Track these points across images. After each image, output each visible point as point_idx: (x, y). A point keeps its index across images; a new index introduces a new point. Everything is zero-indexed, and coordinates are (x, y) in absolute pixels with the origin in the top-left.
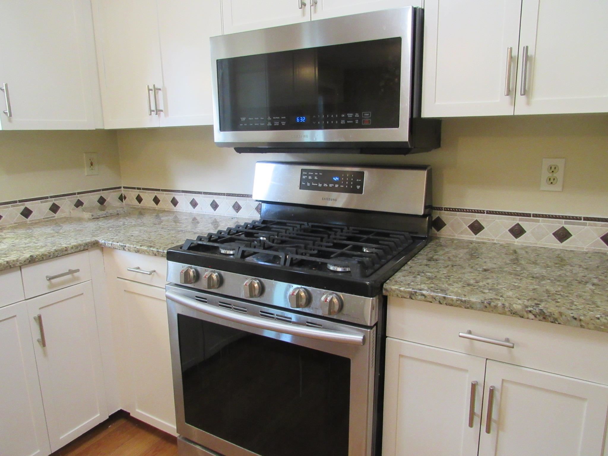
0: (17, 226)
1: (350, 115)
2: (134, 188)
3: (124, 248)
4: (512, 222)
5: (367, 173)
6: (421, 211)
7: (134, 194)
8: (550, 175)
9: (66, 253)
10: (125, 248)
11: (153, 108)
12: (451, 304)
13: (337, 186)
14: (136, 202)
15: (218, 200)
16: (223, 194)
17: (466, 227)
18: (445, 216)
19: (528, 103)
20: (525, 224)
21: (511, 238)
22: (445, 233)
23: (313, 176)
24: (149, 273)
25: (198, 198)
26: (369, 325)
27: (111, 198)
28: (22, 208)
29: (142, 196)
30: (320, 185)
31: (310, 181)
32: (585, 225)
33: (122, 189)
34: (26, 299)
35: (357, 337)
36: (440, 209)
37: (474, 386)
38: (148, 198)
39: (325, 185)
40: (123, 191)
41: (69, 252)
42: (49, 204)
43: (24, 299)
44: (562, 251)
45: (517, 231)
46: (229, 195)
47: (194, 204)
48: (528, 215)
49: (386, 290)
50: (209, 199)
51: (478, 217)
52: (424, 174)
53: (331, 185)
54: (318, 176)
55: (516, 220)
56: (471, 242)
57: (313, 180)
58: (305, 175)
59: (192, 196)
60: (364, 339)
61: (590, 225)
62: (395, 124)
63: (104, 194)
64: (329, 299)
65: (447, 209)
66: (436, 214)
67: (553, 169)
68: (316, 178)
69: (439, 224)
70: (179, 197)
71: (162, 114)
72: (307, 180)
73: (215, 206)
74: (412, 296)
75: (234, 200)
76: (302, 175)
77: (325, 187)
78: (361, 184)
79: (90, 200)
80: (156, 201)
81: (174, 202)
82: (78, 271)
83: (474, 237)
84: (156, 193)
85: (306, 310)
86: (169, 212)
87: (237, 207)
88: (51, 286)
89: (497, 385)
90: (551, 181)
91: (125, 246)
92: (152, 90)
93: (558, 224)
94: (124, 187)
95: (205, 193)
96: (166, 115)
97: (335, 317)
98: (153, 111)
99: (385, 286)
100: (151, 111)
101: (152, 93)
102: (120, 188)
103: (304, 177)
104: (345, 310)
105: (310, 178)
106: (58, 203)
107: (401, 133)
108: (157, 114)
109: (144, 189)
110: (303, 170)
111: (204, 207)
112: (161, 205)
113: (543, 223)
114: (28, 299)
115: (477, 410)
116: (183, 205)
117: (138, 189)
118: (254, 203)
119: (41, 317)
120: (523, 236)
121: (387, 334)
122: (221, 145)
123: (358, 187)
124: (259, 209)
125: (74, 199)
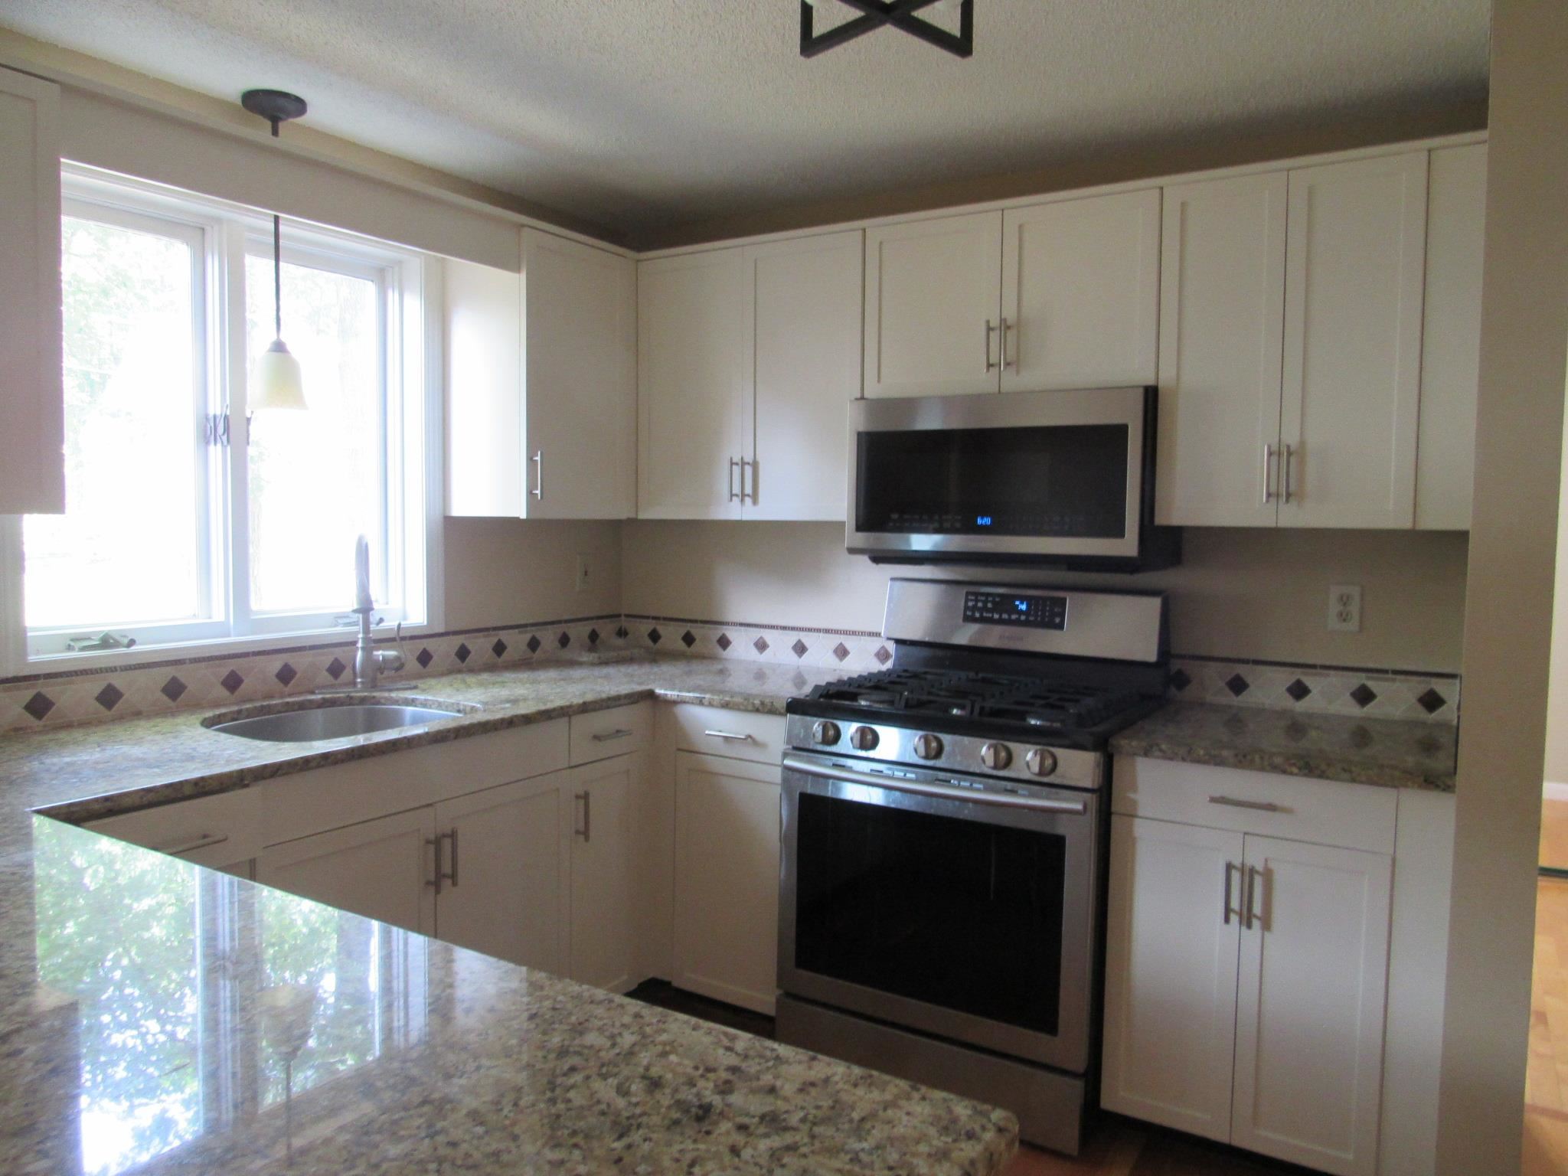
0: (489, 668)
1: (1056, 518)
2: (648, 617)
3: (700, 701)
4: (1289, 676)
5: (1071, 601)
6: (1152, 657)
7: (645, 627)
8: (1342, 608)
9: (618, 703)
10: (704, 701)
11: (735, 491)
12: (1197, 761)
13: (1023, 618)
14: (650, 643)
15: (807, 640)
16: (819, 630)
17: (1222, 684)
18: (1191, 668)
19: (1295, 513)
20: (1308, 681)
21: (1289, 703)
22: (1192, 692)
23: (985, 603)
24: (743, 737)
25: (769, 636)
26: (1090, 787)
27: (606, 630)
28: (495, 640)
29: (661, 629)
30: (996, 616)
31: (981, 610)
32: (1394, 680)
33: (623, 618)
34: (573, 764)
35: (1075, 805)
36: (1182, 657)
37: (1229, 867)
38: (672, 638)
39: (1005, 616)
40: (624, 623)
41: (622, 702)
42: (527, 637)
43: (567, 766)
44: (1362, 719)
45: (1299, 691)
46: (827, 631)
47: (761, 646)
48: (1313, 666)
49: (1113, 747)
50: (793, 638)
51: (1242, 670)
52: (1156, 603)
53: (1014, 617)
54: (993, 602)
55: (1298, 675)
56: (1230, 707)
57: (985, 609)
58: (972, 600)
59: (756, 634)
60: (1083, 809)
61: (1402, 681)
62: (1119, 533)
63: (597, 625)
64: (1038, 753)
65: (1193, 658)
66: (1175, 665)
67: (1344, 600)
68: (990, 605)
69: (1181, 680)
70: (731, 633)
71: (748, 501)
72: (974, 608)
73: (800, 649)
75: (837, 639)
76: (967, 600)
77: (1005, 619)
78: (1062, 615)
79: (578, 634)
80: (689, 639)
81: (724, 643)
83: (1234, 700)
84: (688, 627)
85: (1005, 774)
86: (718, 658)
87: (842, 652)
89: (1259, 866)
90: (1344, 617)
91: (704, 698)
92: (737, 464)
93: (1356, 680)
94: (627, 616)
95: (784, 628)
96: (756, 503)
97: (1045, 780)
98: (737, 495)
99: (1114, 742)
100: (732, 495)
101: (736, 470)
102: (619, 616)
103: (970, 604)
104: (1060, 769)
105: (980, 605)
106: (538, 635)
107: (1127, 545)
108: (742, 500)
109: (665, 619)
110: (968, 594)
111: (780, 650)
112: (696, 647)
113: (1335, 679)
114: (572, 767)
115: (1235, 904)
116: (741, 646)
117: (654, 618)
118: (875, 645)
119: (586, 797)
120: (1308, 698)
121: (1114, 809)
122: (852, 551)
123: (1057, 620)
124: (883, 655)
125: (560, 629)
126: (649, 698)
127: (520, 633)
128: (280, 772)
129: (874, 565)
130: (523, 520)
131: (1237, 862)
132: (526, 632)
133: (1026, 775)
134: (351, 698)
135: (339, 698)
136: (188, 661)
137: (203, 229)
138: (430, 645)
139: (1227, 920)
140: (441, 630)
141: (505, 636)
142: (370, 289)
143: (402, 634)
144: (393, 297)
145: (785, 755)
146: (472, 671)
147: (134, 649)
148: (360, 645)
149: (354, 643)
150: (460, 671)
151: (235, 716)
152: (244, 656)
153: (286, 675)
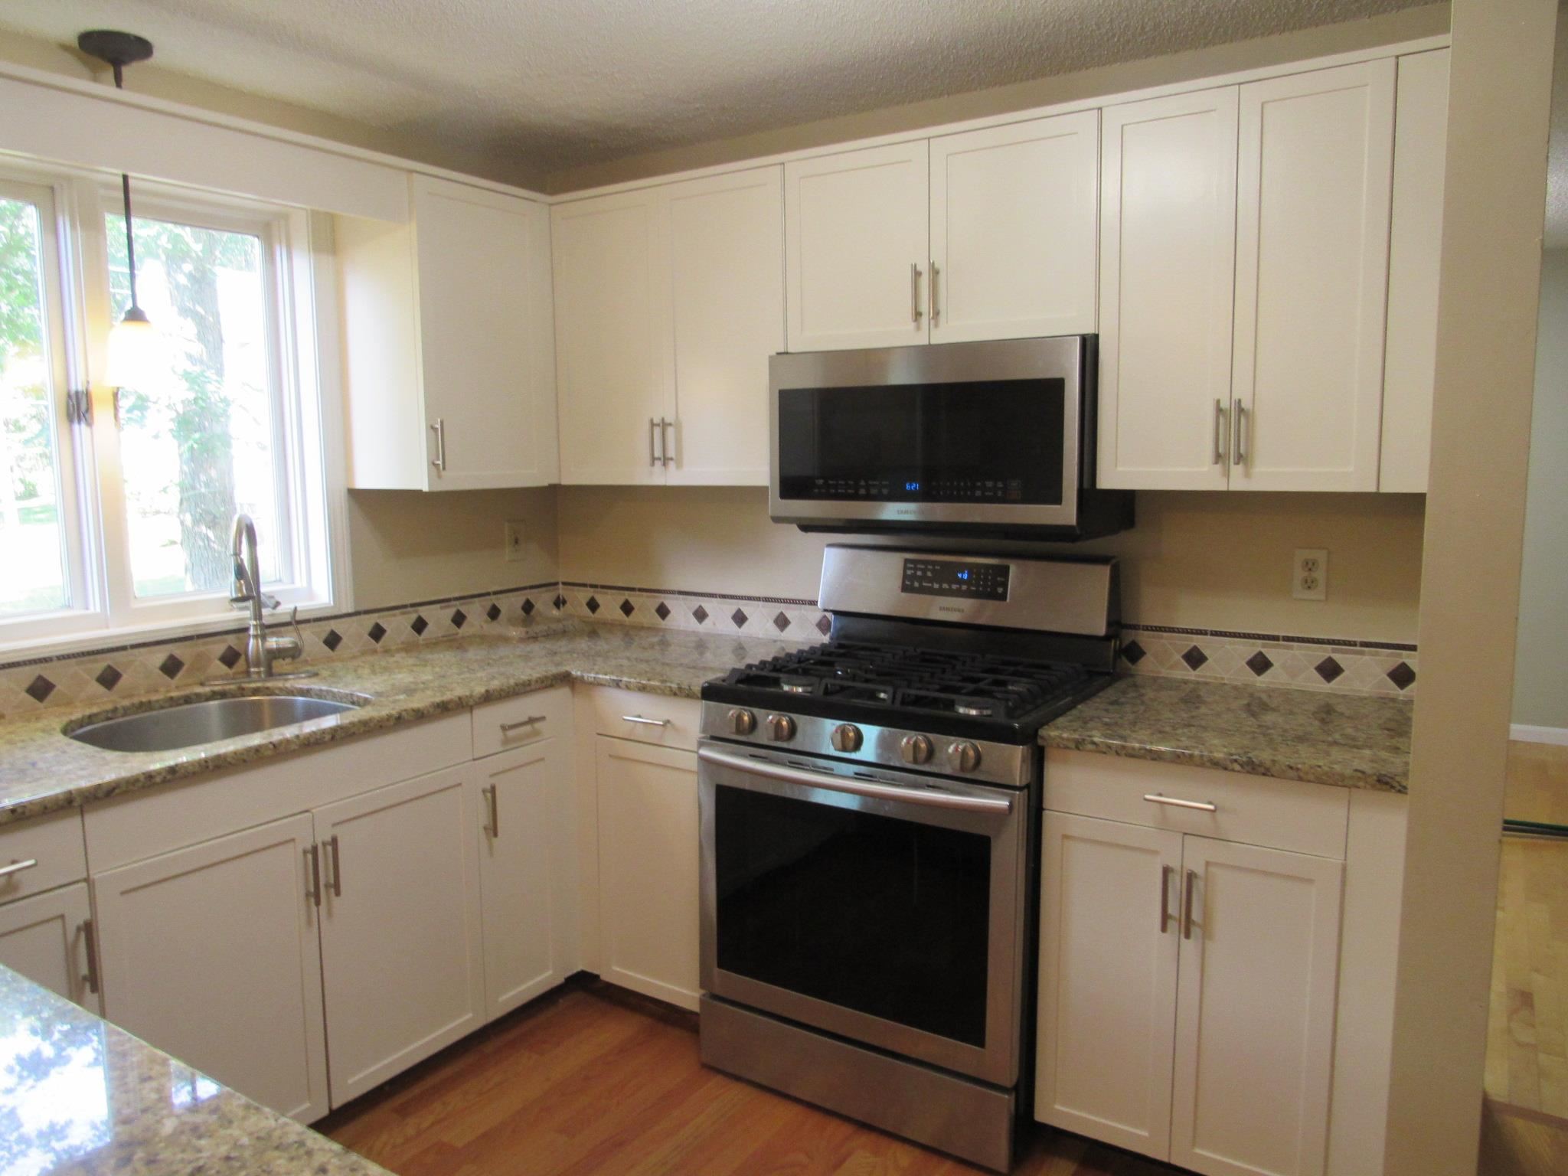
0: (408, 648)
1: (989, 484)
2: (584, 585)
3: (617, 684)
4: (1250, 649)
5: (1014, 569)
6: (1101, 629)
7: (584, 595)
8: (1306, 574)
9: (528, 688)
10: (620, 684)
11: (658, 453)
12: (1132, 755)
13: (964, 587)
14: (587, 611)
15: (747, 608)
16: (758, 599)
17: (1178, 657)
18: (1144, 639)
19: (1247, 474)
20: (1271, 654)
21: (1250, 676)
22: (1147, 666)
23: (924, 571)
24: (661, 723)
25: (708, 605)
26: (1018, 784)
27: (543, 602)
28: (414, 617)
29: (599, 599)
30: (936, 586)
31: (920, 579)
32: (1362, 653)
33: (561, 586)
34: (475, 757)
35: (1003, 803)
36: (1136, 627)
37: (1166, 871)
38: (610, 607)
39: (945, 586)
40: (561, 591)
41: (533, 687)
42: (450, 612)
43: (471, 758)
44: (1329, 695)
45: (1260, 664)
46: (767, 600)
47: (701, 615)
48: (1275, 638)
49: (1042, 738)
50: (732, 607)
51: (1198, 641)
52: (1104, 572)
53: (954, 587)
54: (933, 571)
55: (1258, 646)
56: (1186, 682)
57: (924, 578)
58: (911, 569)
59: (696, 602)
60: (1011, 807)
61: (1371, 654)
62: (1054, 496)
63: (531, 595)
64: (961, 747)
65: (1147, 628)
66: (1129, 637)
67: (1310, 565)
68: (929, 574)
69: (1134, 653)
70: (670, 602)
71: (672, 465)
72: (914, 577)
73: (740, 619)
74: (1079, 745)
75: (777, 609)
76: (905, 568)
77: (945, 589)
78: (1005, 585)
79: (509, 605)
80: (627, 608)
81: (663, 612)
82: (543, 718)
83: (1191, 675)
84: (627, 595)
85: (926, 768)
86: (653, 629)
87: (782, 622)
88: (506, 741)
89: (1199, 870)
90: (1309, 584)
91: (621, 681)
92: (658, 425)
93: (1322, 653)
94: (564, 584)
95: (724, 596)
96: (679, 465)
97: (968, 776)
98: (660, 460)
99: (1042, 732)
100: (653, 459)
101: (657, 431)
102: (556, 584)
103: (909, 572)
104: (984, 766)
105: (919, 573)
106: (463, 609)
107: (1065, 512)
108: (664, 464)
109: (603, 587)
110: (906, 561)
111: (720, 620)
112: (636, 617)
113: (1298, 650)
114: (474, 760)
115: (1172, 910)
116: (681, 616)
117: (592, 586)
118: (815, 615)
119: (493, 789)
120: (1269, 672)
121: (1045, 806)
122: (777, 520)
123: (1000, 590)
124: (824, 626)
125: (488, 602)
126: (565, 679)
127: (442, 608)
128: (117, 791)
129: (804, 533)
130: (426, 493)
131: (1174, 864)
132: (448, 607)
133: (948, 771)
134: (243, 689)
135: (230, 689)
136: (55, 658)
137: (52, 189)
138: (337, 626)
139: (1164, 929)
140: (351, 610)
141: (425, 612)
142: (254, 246)
143: (299, 617)
144: (280, 254)
145: (701, 744)
146: (387, 651)
148: (252, 632)
149: (246, 630)
150: (374, 652)
151: (110, 715)
152: (124, 648)
153: (171, 667)
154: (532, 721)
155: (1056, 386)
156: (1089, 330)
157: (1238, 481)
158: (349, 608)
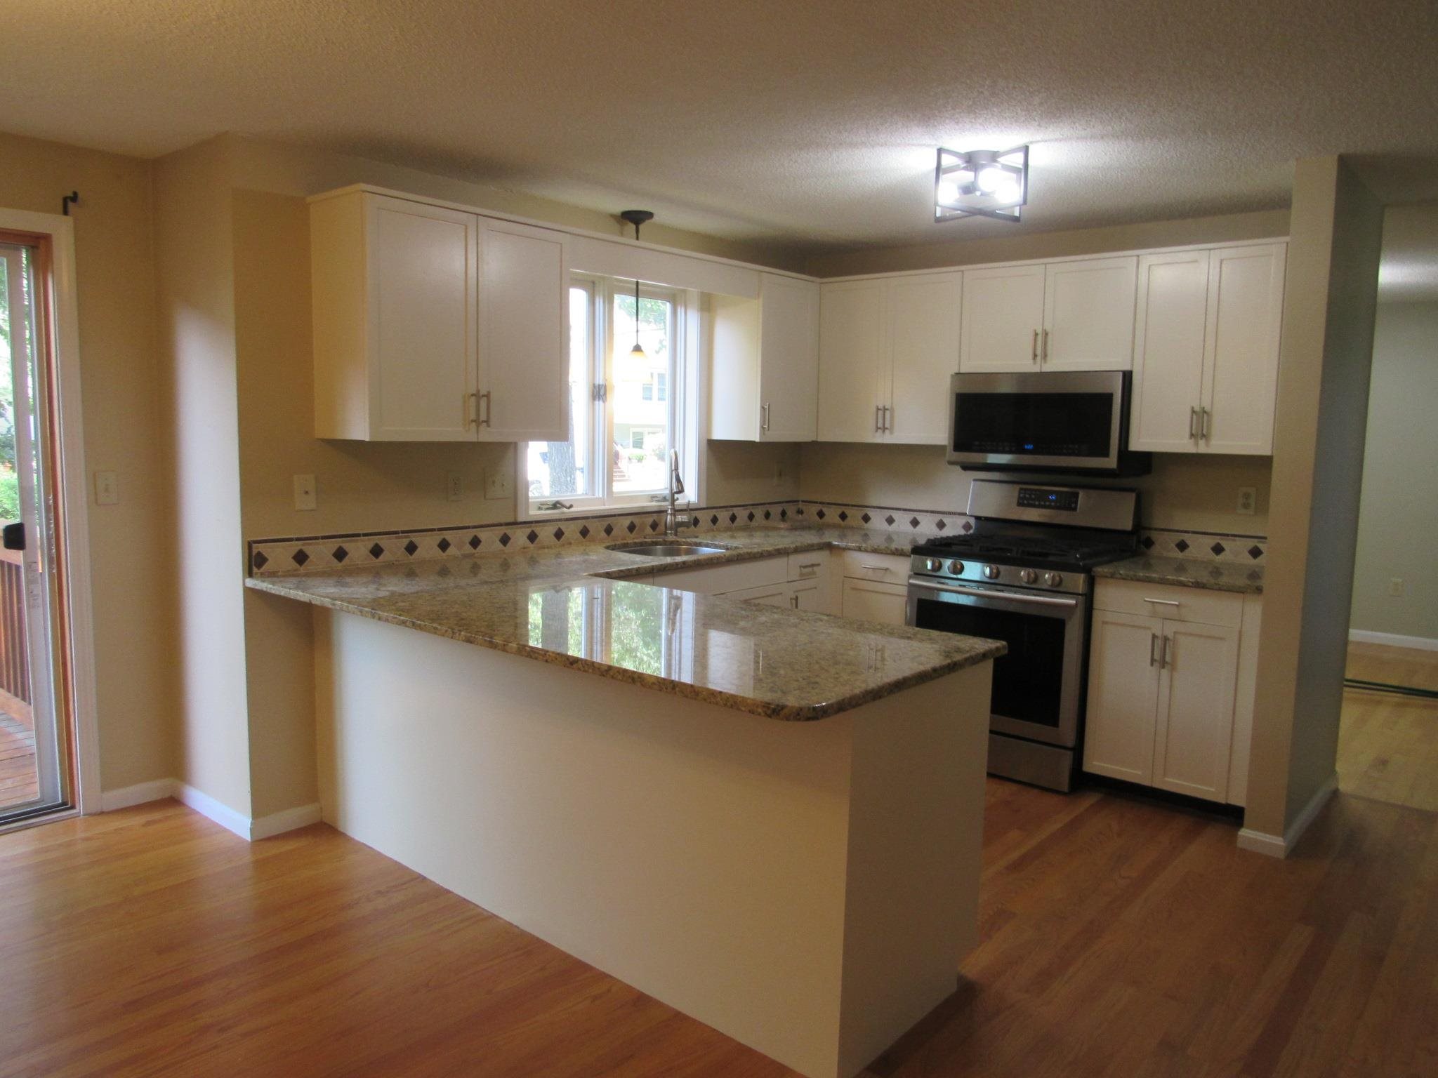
1: (1070, 446)
2: (817, 503)
3: (859, 549)
4: (1212, 541)
5: (1082, 494)
6: (1128, 525)
7: (814, 509)
9: (812, 548)
10: (861, 549)
11: (880, 425)
12: (1139, 580)
13: (1053, 504)
14: (817, 517)
15: (919, 517)
16: (927, 511)
17: (1173, 545)
18: (1154, 535)
19: (1207, 445)
20: (1224, 543)
21: (1212, 556)
22: (1156, 550)
23: (1030, 495)
24: (884, 569)
25: (895, 515)
26: (1081, 592)
27: (791, 511)
28: (731, 513)
29: (825, 510)
30: (1037, 503)
31: (1028, 499)
33: (800, 503)
34: (789, 580)
35: (1072, 602)
36: (1150, 529)
37: (1154, 637)
38: (832, 515)
39: (1042, 503)
40: (801, 506)
41: (814, 548)
42: (747, 512)
43: (786, 581)
44: (1255, 566)
45: (1218, 549)
46: (932, 512)
47: (890, 521)
48: (1227, 535)
49: (1094, 572)
50: (910, 516)
51: (1186, 537)
52: (1134, 495)
53: (1047, 503)
54: (1036, 495)
55: (1217, 540)
56: (1178, 559)
57: (1030, 498)
58: (1022, 493)
59: (887, 513)
60: (1076, 604)
62: (1105, 453)
63: (786, 506)
64: (1052, 575)
65: (1156, 529)
66: (1145, 533)
67: (1247, 496)
68: (1033, 497)
69: (1149, 543)
70: (871, 513)
71: (887, 431)
72: (1024, 498)
73: (915, 523)
74: (1112, 576)
75: (939, 517)
76: (1020, 493)
77: (1041, 505)
78: (1076, 503)
79: (775, 511)
80: (843, 516)
81: (866, 519)
82: (819, 565)
83: (1180, 555)
84: (844, 509)
85: (1033, 586)
86: (860, 528)
87: (941, 525)
88: (802, 575)
89: (1170, 636)
90: (1246, 506)
91: (862, 546)
92: (882, 410)
93: (1251, 543)
94: (803, 501)
95: (905, 510)
96: (891, 433)
97: (1055, 589)
98: (880, 428)
99: (1094, 569)
100: (878, 428)
101: (880, 413)
102: (798, 501)
103: (1021, 495)
104: (1064, 584)
105: (1027, 496)
106: (753, 511)
107: (1111, 462)
108: (884, 431)
109: (828, 504)
110: (1021, 489)
111: (902, 523)
112: (849, 521)
113: (1240, 542)
114: (788, 582)
115: (1156, 655)
116: (878, 521)
117: (820, 503)
118: (962, 521)
119: (797, 598)
120: (1223, 554)
121: (1095, 606)
122: (951, 463)
123: (1073, 505)
124: (967, 526)
125: (765, 508)
126: (829, 546)
127: (743, 510)
129: (963, 472)
130: (757, 443)
131: (1158, 633)
132: (747, 509)
133: (1045, 587)
134: (665, 541)
135: (659, 541)
136: (590, 518)
137: (594, 283)
138: (699, 514)
139: (1152, 665)
140: (704, 506)
141: (736, 511)
142: (667, 307)
143: (690, 507)
144: (680, 311)
145: (910, 577)
146: (718, 530)
147: (572, 510)
148: (669, 512)
149: (667, 511)
150: (713, 530)
152: (614, 516)
153: (632, 528)
154: (813, 565)
155: (1108, 398)
156: (1127, 368)
157: (1202, 448)
158: (704, 505)
